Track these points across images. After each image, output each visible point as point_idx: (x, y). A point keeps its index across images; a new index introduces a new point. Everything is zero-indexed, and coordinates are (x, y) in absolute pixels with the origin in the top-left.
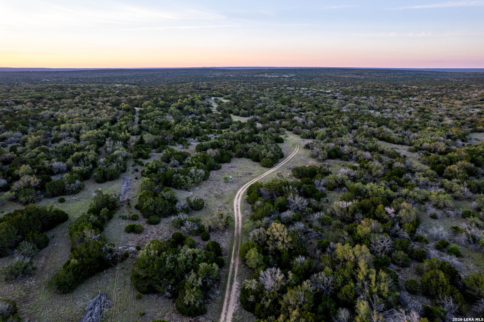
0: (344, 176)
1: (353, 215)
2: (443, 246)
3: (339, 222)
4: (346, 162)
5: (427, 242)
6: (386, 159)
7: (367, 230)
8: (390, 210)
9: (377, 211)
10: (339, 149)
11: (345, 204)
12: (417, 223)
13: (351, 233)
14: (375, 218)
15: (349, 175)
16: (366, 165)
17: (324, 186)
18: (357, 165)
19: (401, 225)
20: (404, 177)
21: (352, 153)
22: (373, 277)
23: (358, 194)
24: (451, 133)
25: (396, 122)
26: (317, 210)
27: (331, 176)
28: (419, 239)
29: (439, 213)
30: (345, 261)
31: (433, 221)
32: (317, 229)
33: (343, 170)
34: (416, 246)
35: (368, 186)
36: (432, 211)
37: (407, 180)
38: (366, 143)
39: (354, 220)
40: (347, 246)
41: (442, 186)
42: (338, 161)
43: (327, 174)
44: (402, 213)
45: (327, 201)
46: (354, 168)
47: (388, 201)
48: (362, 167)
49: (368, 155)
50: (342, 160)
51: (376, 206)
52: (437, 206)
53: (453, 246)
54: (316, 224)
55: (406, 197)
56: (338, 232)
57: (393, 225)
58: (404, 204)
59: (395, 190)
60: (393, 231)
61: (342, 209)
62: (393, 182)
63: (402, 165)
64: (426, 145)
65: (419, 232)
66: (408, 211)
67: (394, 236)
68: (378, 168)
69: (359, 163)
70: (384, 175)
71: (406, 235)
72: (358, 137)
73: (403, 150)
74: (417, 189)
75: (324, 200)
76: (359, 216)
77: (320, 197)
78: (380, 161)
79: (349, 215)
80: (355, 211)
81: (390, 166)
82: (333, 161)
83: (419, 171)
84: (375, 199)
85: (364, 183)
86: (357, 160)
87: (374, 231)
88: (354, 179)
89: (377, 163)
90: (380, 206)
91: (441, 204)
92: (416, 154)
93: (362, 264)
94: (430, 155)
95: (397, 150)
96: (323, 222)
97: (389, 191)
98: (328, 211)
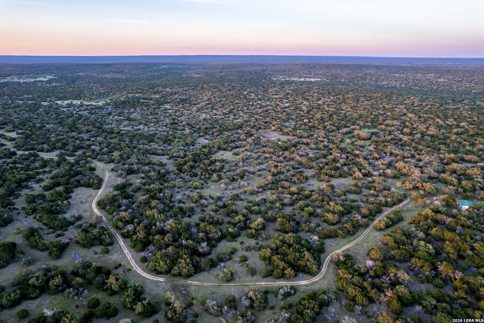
0: (140, 185)
1: (149, 200)
2: (180, 202)
3: (144, 205)
4: (138, 175)
5: (175, 202)
6: (157, 168)
7: (155, 204)
8: (161, 195)
9: (157, 196)
10: (131, 168)
11: (144, 197)
12: (172, 196)
13: (149, 207)
14: (157, 199)
15: (141, 183)
16: (148, 175)
17: (132, 191)
18: (143, 175)
19: (166, 199)
20: (166, 177)
21: (139, 169)
23: (148, 191)
24: (187, 142)
25: (158, 138)
26: (133, 203)
27: (133, 186)
28: (172, 202)
29: (179, 190)
31: (178, 194)
33: (138, 181)
34: (172, 204)
35: (151, 186)
36: (177, 190)
37: (167, 178)
38: (145, 160)
39: (149, 202)
41: (181, 178)
42: (133, 175)
43: (131, 184)
44: (166, 194)
45: (136, 198)
46: (143, 178)
47: (161, 191)
48: (146, 176)
49: (147, 168)
50: (135, 174)
51: (156, 194)
52: (179, 188)
53: (183, 200)
54: (136, 208)
55: (167, 187)
56: (145, 208)
57: (164, 200)
58: (166, 190)
59: (162, 185)
60: (164, 202)
61: (144, 200)
62: (161, 181)
63: (164, 171)
64: (175, 154)
65: (172, 199)
66: (168, 193)
68: (154, 176)
69: (144, 174)
70: (157, 179)
71: (168, 202)
72: (139, 156)
73: (164, 159)
74: (171, 182)
75: (134, 198)
76: (151, 200)
77: (132, 197)
79: (147, 201)
80: (149, 199)
81: (159, 172)
82: (130, 176)
83: (172, 172)
84: (155, 192)
85: (149, 185)
86: (143, 172)
87: (157, 204)
88: (144, 184)
89: (153, 173)
90: (158, 194)
92: (171, 160)
94: (177, 160)
95: (161, 160)
96: (138, 207)
97: (160, 186)
98: (138, 202)
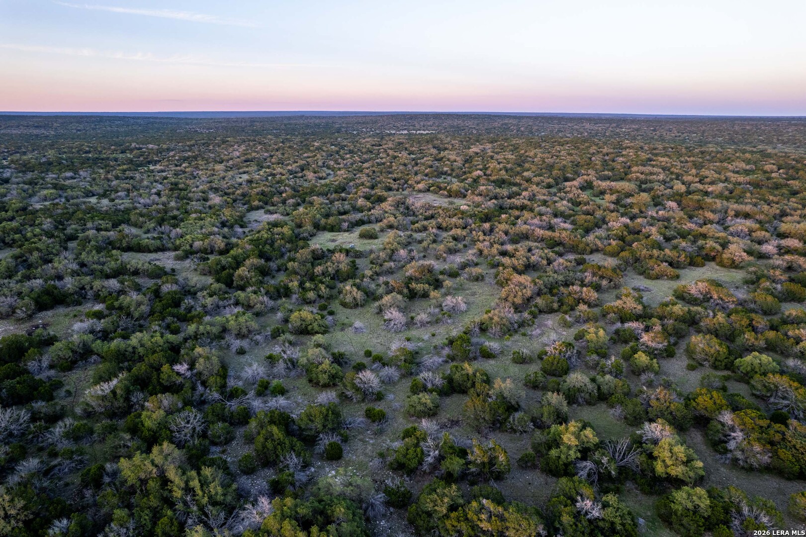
0: (85, 337)
1: (127, 399)
2: (264, 389)
3: (106, 422)
4: (79, 308)
5: (245, 393)
6: (148, 283)
7: (159, 414)
8: (182, 368)
9: (164, 376)
10: (55, 287)
11: (106, 388)
12: (224, 372)
13: (134, 430)
14: (165, 389)
15: (92, 332)
16: (116, 304)
17: (51, 367)
18: (98, 307)
19: (204, 383)
20: (183, 306)
21: (83, 288)
22: (195, 483)
23: (123, 359)
24: (224, 218)
25: (141, 215)
26: (54, 419)
27: (58, 345)
28: (234, 394)
29: (245, 344)
30: (144, 482)
31: (243, 359)
32: (70, 454)
33: (77, 326)
34: (234, 405)
35: (134, 340)
36: (237, 344)
37: (189, 309)
38: (103, 264)
39: (131, 407)
40: (138, 458)
41: (237, 304)
42: (61, 310)
43: (50, 341)
44: (200, 365)
45: (69, 393)
46: (99, 316)
47: (174, 353)
48: (111, 308)
49: (113, 283)
50: (68, 305)
51: (158, 369)
52: (240, 336)
53: (275, 382)
54: (65, 445)
55: (196, 337)
56: (111, 441)
57: (194, 388)
58: (199, 350)
59: (175, 332)
60: (196, 397)
61: (104, 398)
62: (169, 319)
63: (175, 288)
64: (197, 244)
65: (231, 383)
66: (208, 358)
67: (201, 404)
68: (139, 304)
69: (103, 302)
70: (152, 313)
71: (216, 395)
72: (84, 255)
73: (167, 260)
74: (207, 319)
75: (62, 392)
76: (137, 396)
77: (49, 391)
78: (138, 288)
79: (120, 403)
80: (128, 392)
81: (157, 293)
82: (50, 313)
83: (201, 290)
84: (153, 358)
85: (126, 337)
86: (97, 298)
87: (169, 412)
88: (105, 336)
89: (135, 296)
90: (166, 368)
91: (244, 330)
92: (188, 261)
93: (172, 474)
94: (208, 259)
95: (158, 263)
96: (74, 436)
97: (170, 337)
98: (78, 410)
